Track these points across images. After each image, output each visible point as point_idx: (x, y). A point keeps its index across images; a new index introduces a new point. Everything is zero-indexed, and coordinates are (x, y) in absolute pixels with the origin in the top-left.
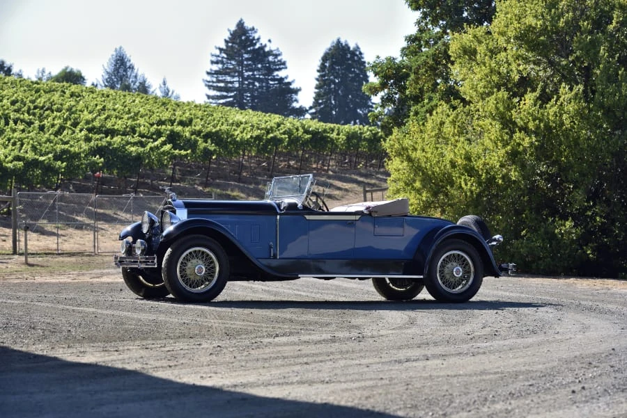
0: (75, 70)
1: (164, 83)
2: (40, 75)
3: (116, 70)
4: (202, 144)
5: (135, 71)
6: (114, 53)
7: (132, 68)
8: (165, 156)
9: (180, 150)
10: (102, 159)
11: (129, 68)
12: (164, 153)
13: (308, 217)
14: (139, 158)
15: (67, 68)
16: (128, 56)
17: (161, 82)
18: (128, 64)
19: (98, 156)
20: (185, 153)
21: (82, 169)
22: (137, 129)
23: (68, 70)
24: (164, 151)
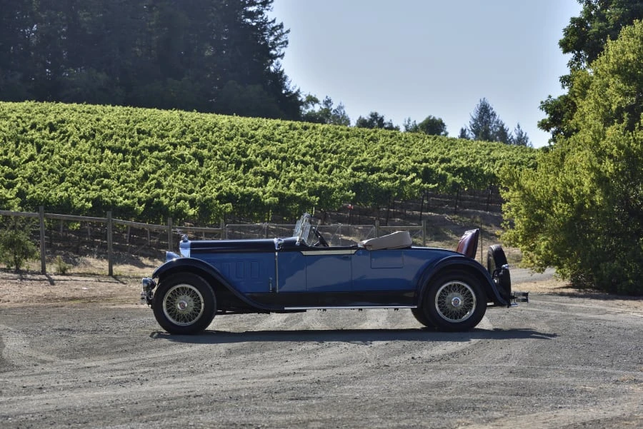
0: (437, 118)
1: (519, 127)
2: (407, 123)
3: (481, 118)
4: (450, 178)
5: (497, 118)
6: (479, 103)
7: (494, 115)
8: (415, 189)
9: (429, 183)
10: (354, 194)
11: (492, 114)
12: (415, 187)
13: (305, 253)
14: (389, 191)
15: (430, 117)
16: (490, 105)
17: (516, 127)
18: (491, 112)
19: (350, 191)
20: (433, 186)
21: (337, 202)
22: (398, 167)
23: (431, 118)
24: (415, 185)
